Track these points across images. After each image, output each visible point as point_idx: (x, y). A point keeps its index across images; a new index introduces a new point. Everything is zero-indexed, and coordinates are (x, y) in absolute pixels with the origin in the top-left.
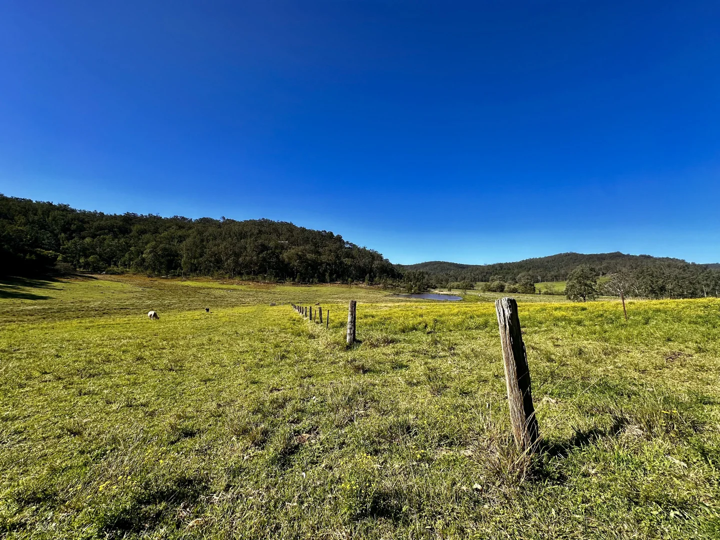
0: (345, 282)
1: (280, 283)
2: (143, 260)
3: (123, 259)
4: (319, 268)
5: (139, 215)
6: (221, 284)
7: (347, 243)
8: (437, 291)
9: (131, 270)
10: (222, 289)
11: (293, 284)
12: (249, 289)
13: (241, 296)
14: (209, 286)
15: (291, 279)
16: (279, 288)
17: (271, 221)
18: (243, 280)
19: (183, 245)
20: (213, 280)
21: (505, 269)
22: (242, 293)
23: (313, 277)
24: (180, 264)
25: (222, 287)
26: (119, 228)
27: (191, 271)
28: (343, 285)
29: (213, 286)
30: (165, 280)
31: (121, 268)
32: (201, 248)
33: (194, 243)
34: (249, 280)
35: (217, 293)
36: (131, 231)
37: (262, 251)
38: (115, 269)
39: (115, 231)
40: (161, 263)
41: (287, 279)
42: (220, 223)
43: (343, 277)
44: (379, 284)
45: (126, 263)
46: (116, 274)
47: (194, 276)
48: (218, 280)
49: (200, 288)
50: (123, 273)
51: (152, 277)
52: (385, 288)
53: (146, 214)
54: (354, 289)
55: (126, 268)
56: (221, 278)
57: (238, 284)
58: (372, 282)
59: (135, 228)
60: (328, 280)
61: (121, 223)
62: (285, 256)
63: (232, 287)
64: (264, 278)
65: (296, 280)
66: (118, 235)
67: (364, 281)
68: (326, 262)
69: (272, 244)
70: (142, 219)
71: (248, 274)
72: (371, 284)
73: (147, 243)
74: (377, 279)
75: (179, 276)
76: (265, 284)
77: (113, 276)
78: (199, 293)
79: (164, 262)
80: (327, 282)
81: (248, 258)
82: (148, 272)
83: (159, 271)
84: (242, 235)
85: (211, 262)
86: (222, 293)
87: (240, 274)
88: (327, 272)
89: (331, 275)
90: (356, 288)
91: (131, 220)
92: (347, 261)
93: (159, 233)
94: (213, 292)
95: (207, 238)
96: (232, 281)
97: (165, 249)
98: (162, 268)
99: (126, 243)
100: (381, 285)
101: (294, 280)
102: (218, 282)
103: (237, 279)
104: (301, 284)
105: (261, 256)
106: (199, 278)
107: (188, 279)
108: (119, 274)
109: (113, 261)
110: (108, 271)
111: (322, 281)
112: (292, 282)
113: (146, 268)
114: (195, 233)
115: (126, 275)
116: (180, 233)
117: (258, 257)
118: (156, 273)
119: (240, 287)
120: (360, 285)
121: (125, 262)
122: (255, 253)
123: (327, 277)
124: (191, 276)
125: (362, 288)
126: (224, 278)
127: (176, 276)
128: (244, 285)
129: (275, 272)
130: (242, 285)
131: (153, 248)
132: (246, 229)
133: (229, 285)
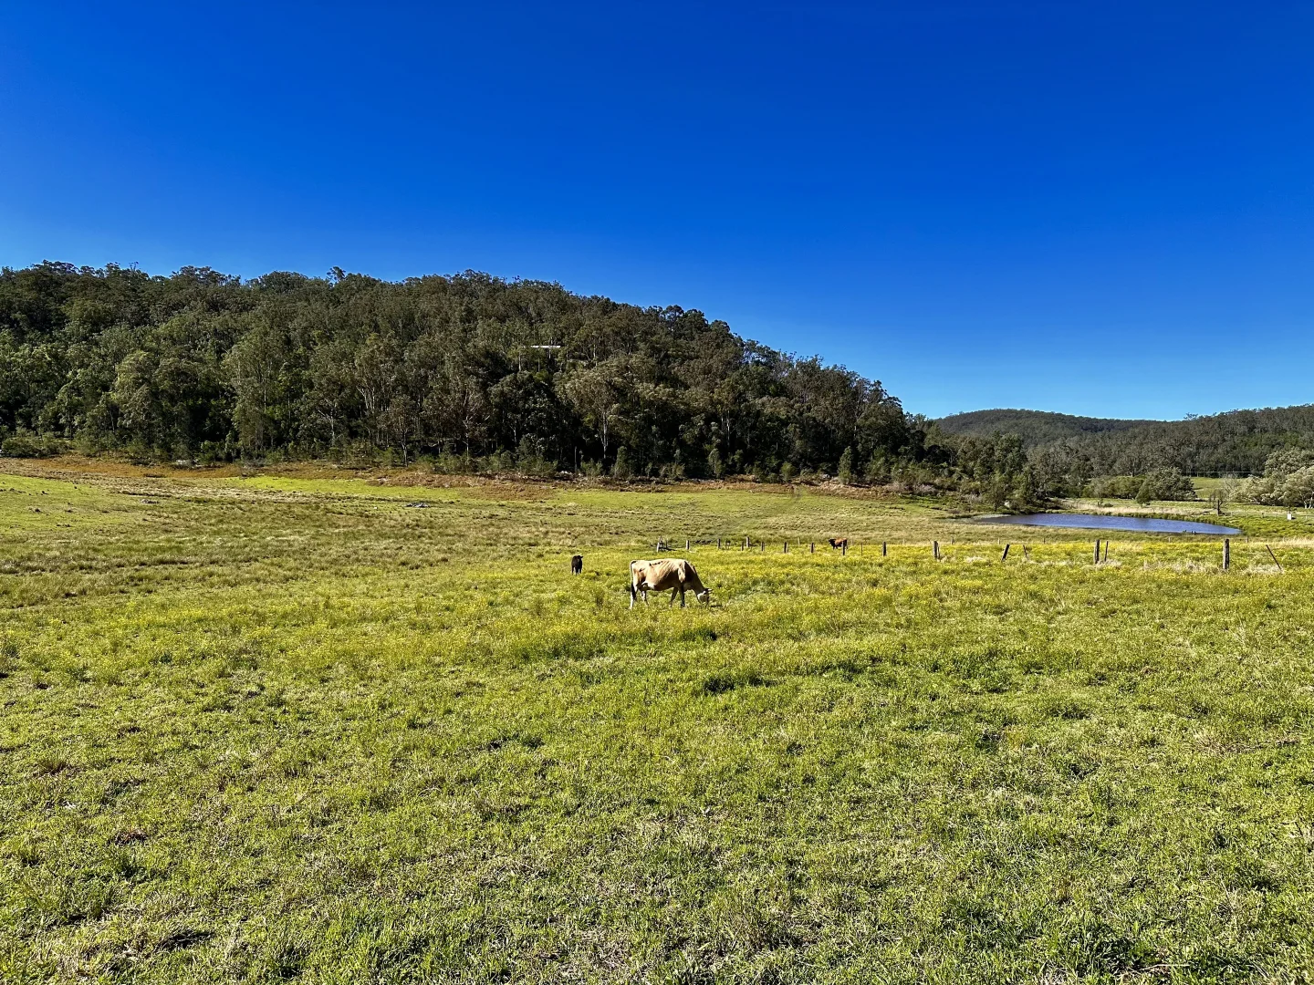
0: (770, 475)
1: (562, 478)
2: (114, 410)
3: (50, 408)
4: (683, 431)
5: (78, 268)
7: (752, 346)
8: (1088, 505)
9: (81, 443)
11: (606, 483)
15: (598, 466)
17: (496, 281)
18: (438, 470)
20: (345, 472)
21: (1264, 431)
23: (667, 458)
24: (229, 422)
26: (28, 310)
27: (267, 443)
28: (768, 487)
30: (188, 473)
31: (45, 439)
32: (288, 368)
33: (265, 353)
34: (461, 470)
36: (62, 321)
37: (494, 377)
38: (30, 440)
39: (16, 321)
40: (169, 419)
41: (583, 464)
42: (330, 290)
43: (763, 461)
44: (887, 480)
45: (62, 421)
46: (32, 456)
47: (276, 461)
48: (360, 473)
50: (54, 452)
51: (146, 464)
52: (912, 495)
53: (99, 266)
54: (806, 496)
55: (61, 436)
56: (366, 464)
57: (429, 483)
58: (859, 475)
59: (74, 310)
60: (717, 468)
61: (33, 294)
64: (513, 464)
65: (616, 469)
66: (24, 333)
67: (833, 472)
68: (704, 410)
69: (516, 354)
70: (89, 284)
71: (458, 449)
72: (860, 483)
73: (118, 357)
74: (877, 464)
75: (229, 459)
76: (517, 484)
77: (28, 464)
79: (180, 415)
80: (712, 477)
81: (450, 399)
82: (131, 448)
83: (166, 447)
85: (327, 411)
87: (431, 452)
88: (710, 443)
89: (724, 452)
90: (812, 493)
91: (58, 284)
92: (768, 406)
93: (152, 324)
94: (374, 510)
95: (302, 336)
96: (407, 474)
97: (178, 374)
98: (172, 435)
99: (55, 356)
100: (896, 485)
101: (606, 469)
102: (363, 477)
103: (422, 469)
104: (632, 482)
105: (494, 389)
106: (295, 466)
107: (259, 470)
108: (42, 456)
109: (21, 415)
110: (10, 447)
111: (697, 472)
112: (602, 478)
113: (125, 435)
114: (265, 322)
115: (66, 457)
116: (216, 322)
117: (486, 396)
118: (158, 452)
120: (823, 486)
121: (56, 416)
122: (472, 381)
123: (713, 458)
124: (265, 461)
125: (831, 494)
126: (378, 465)
127: (219, 459)
128: (451, 486)
129: (543, 443)
130: (443, 487)
131: (139, 370)
132: (422, 306)
133: (399, 487)
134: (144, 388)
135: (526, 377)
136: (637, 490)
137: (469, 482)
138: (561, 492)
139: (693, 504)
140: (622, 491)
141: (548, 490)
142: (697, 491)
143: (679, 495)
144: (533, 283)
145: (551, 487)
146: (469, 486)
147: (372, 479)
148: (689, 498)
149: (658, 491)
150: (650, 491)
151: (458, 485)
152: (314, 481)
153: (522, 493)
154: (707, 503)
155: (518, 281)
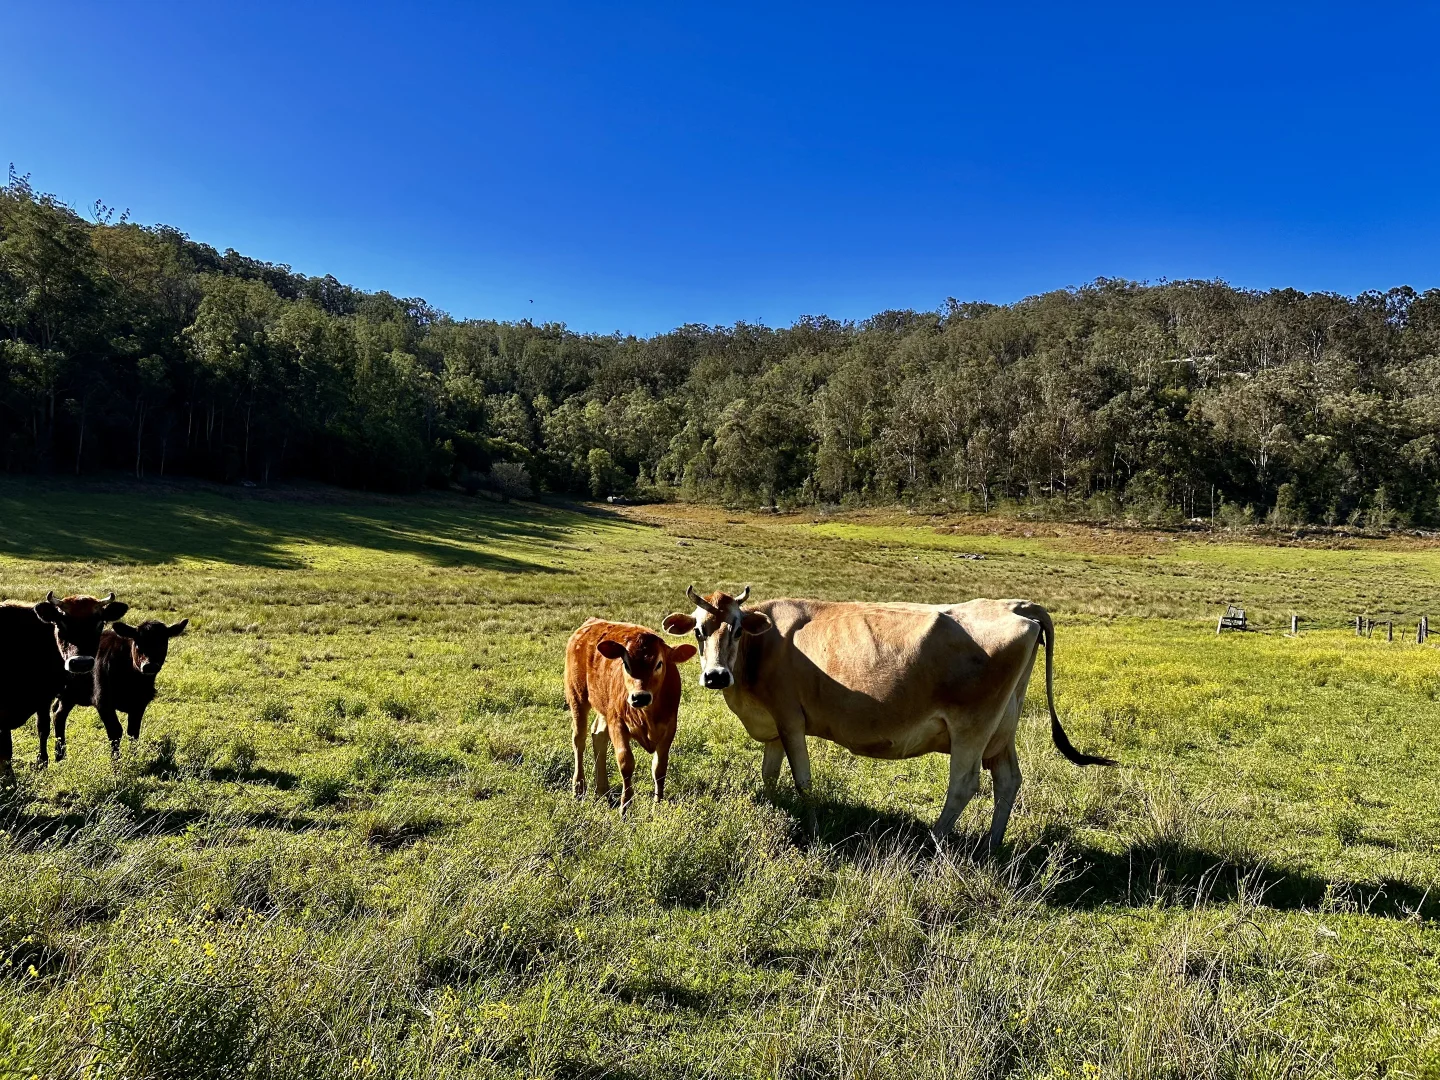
1: (1195, 528)
2: (713, 456)
6: (944, 532)
9: (685, 492)
10: (945, 549)
11: (1259, 533)
12: (1052, 554)
13: (1021, 576)
14: (902, 539)
15: (1248, 511)
16: (1190, 553)
17: (1133, 286)
19: (819, 401)
20: (917, 519)
22: (1028, 566)
24: (812, 465)
25: (944, 543)
27: (845, 488)
29: (911, 540)
30: (767, 519)
31: (658, 489)
34: (1052, 517)
35: (926, 563)
36: (688, 375)
37: (1104, 397)
39: (655, 379)
41: (1225, 510)
45: (673, 473)
47: (849, 507)
48: (932, 520)
49: (867, 546)
50: (664, 498)
51: (732, 511)
55: (673, 485)
56: (942, 511)
57: (1008, 532)
61: (669, 356)
62: (1210, 406)
63: (983, 543)
64: (1119, 509)
65: (1275, 515)
69: (1145, 368)
71: (1048, 491)
73: (723, 406)
75: (806, 505)
76: (1123, 534)
78: (858, 559)
81: (1045, 431)
82: (725, 495)
83: (753, 491)
84: (1019, 346)
86: (945, 562)
87: (1016, 491)
91: (693, 344)
94: (912, 560)
96: (984, 522)
101: (1261, 514)
102: (933, 525)
103: (1005, 512)
104: (1301, 534)
105: (1101, 413)
106: (868, 512)
107: (832, 517)
109: (645, 466)
112: (1252, 527)
113: (720, 484)
117: (1089, 421)
119: (1016, 546)
121: (669, 467)
122: (1075, 404)
124: (840, 507)
126: (954, 510)
127: (799, 505)
128: (1034, 535)
129: (1166, 482)
130: (1024, 536)
131: (737, 416)
132: (1029, 325)
133: (971, 537)
134: (736, 435)
135: (1142, 394)
136: (1307, 546)
137: (1059, 531)
138: (1185, 546)
139: (1400, 568)
140: (1281, 546)
141: (1166, 543)
142: (1413, 550)
143: (1380, 554)
144: (1184, 283)
145: (1171, 539)
146: (1057, 536)
147: (943, 526)
148: (1396, 559)
149: (1343, 548)
150: (1329, 548)
151: (1043, 535)
152: (880, 529)
153: (1127, 547)
154: (1426, 568)
155: (1164, 284)
